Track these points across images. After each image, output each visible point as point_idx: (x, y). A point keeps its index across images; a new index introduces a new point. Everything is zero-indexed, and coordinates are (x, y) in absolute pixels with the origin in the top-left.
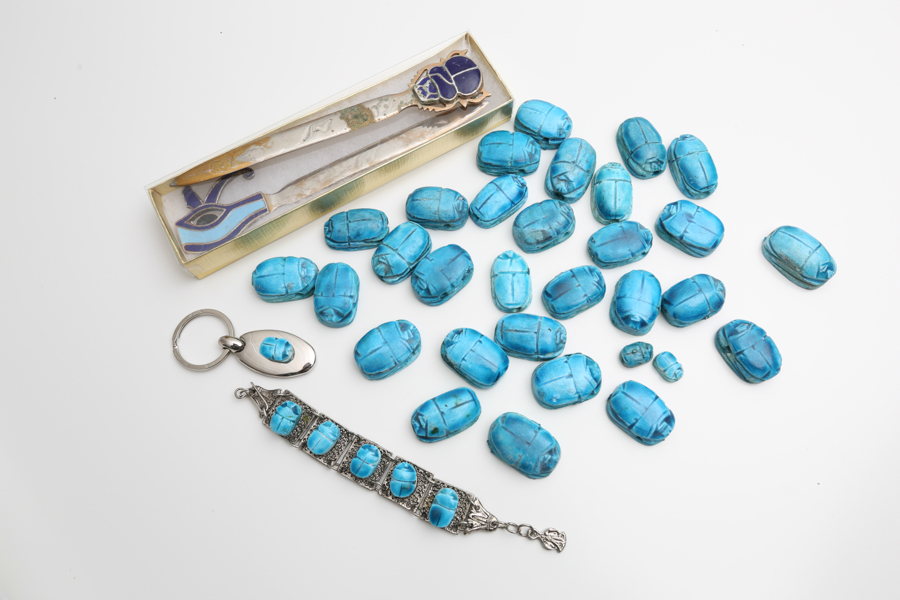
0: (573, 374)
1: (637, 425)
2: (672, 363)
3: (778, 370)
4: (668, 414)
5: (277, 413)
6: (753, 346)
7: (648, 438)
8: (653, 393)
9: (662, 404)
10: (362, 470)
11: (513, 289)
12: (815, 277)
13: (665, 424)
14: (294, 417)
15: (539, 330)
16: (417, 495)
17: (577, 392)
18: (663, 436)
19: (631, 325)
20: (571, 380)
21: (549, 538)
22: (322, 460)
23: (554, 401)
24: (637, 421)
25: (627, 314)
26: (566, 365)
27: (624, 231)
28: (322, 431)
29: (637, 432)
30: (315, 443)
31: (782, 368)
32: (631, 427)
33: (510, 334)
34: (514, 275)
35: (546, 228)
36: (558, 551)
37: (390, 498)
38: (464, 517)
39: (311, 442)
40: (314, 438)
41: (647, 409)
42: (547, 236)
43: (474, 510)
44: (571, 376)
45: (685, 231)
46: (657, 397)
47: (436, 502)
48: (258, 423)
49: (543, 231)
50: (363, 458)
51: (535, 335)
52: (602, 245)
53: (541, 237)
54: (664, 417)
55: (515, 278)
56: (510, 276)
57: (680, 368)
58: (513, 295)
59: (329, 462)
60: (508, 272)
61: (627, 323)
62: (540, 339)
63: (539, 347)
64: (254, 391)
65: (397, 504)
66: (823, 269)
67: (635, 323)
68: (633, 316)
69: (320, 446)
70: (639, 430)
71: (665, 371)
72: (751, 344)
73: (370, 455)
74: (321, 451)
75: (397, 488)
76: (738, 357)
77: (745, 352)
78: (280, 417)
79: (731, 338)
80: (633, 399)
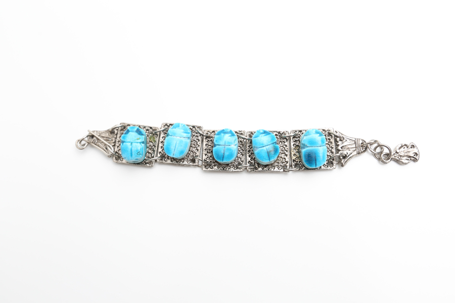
5: (123, 142)
10: (226, 154)
14: (142, 138)
16: (283, 156)
21: (402, 154)
22: (185, 163)
28: (174, 134)
30: (172, 148)
36: (415, 160)
37: (260, 169)
38: (334, 150)
39: (168, 149)
40: (169, 145)
43: (340, 143)
47: (305, 146)
48: (110, 164)
50: (222, 143)
59: (193, 161)
64: (93, 136)
65: (269, 171)
69: (179, 148)
73: (227, 138)
74: (182, 152)
75: (265, 155)
78: (129, 144)
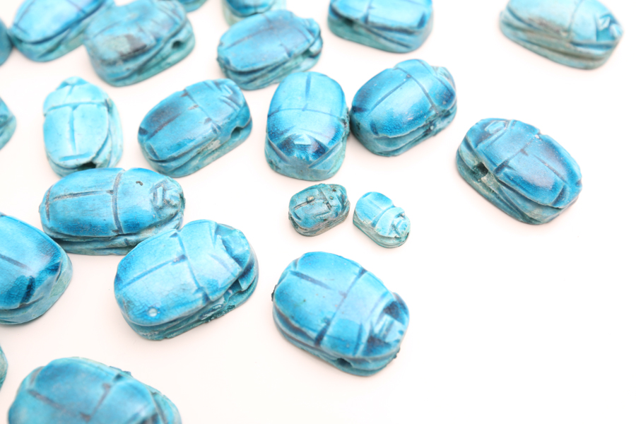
0: (187, 254)
1: (330, 331)
2: (384, 207)
3: (578, 184)
4: (392, 298)
6: (523, 151)
7: (359, 354)
8: (355, 264)
9: (377, 283)
11: (72, 131)
12: (594, 40)
13: (387, 318)
15: (116, 186)
17: (200, 289)
18: (388, 345)
19: (296, 154)
20: (184, 264)
23: (153, 314)
24: (328, 322)
25: (286, 135)
26: (176, 239)
27: (269, 21)
29: (334, 346)
31: (583, 182)
32: (319, 340)
33: (60, 203)
34: (75, 107)
35: (134, 32)
41: (345, 295)
42: (138, 45)
44: (183, 258)
45: (370, 7)
46: (363, 271)
49: (129, 38)
51: (110, 197)
52: (234, 44)
53: (126, 48)
54: (383, 304)
55: (76, 112)
56: (69, 109)
57: (400, 215)
58: (73, 139)
60: (65, 105)
61: (289, 152)
62: (120, 203)
63: (121, 219)
66: (604, 24)
67: (303, 148)
68: (297, 137)
70: (338, 341)
71: (374, 225)
72: (518, 148)
76: (501, 176)
77: (511, 163)
79: (481, 146)
80: (313, 281)
